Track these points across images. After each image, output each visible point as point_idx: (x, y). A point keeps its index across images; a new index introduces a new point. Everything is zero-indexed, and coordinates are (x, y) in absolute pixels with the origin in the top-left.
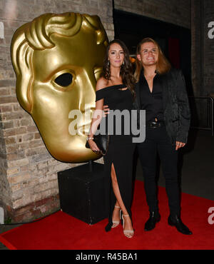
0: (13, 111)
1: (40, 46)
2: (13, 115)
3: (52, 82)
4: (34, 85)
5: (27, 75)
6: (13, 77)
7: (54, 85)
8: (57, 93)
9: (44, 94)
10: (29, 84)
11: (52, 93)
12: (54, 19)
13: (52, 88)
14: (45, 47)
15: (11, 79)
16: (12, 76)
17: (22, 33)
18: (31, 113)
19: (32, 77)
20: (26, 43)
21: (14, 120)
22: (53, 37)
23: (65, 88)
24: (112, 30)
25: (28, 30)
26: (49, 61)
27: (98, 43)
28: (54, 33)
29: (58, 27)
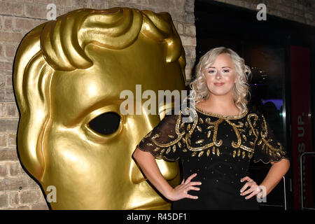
0: (9, 175)
1: (67, 64)
2: (8, 182)
3: (82, 127)
4: (50, 131)
5: (39, 113)
6: (14, 114)
7: (86, 133)
8: (90, 148)
9: (69, 147)
10: (42, 129)
11: (83, 146)
12: (94, 18)
13: (83, 136)
14: (75, 65)
15: (11, 118)
16: (11, 113)
17: (36, 41)
18: (42, 180)
19: (47, 117)
20: (42, 58)
21: (8, 193)
22: (90, 49)
23: (106, 138)
24: (192, 37)
25: (48, 36)
26: (80, 91)
27: (169, 60)
28: (92, 42)
29: (99, 33)
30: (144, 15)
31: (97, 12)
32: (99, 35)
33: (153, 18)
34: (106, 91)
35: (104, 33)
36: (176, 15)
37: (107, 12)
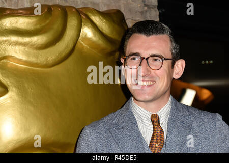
28: (5, 57)
29: (17, 44)
30: (83, 15)
31: (14, 13)
32: (17, 48)
33: (96, 19)
34: (27, 130)
35: (23, 44)
36: (130, 11)
37: (28, 12)
